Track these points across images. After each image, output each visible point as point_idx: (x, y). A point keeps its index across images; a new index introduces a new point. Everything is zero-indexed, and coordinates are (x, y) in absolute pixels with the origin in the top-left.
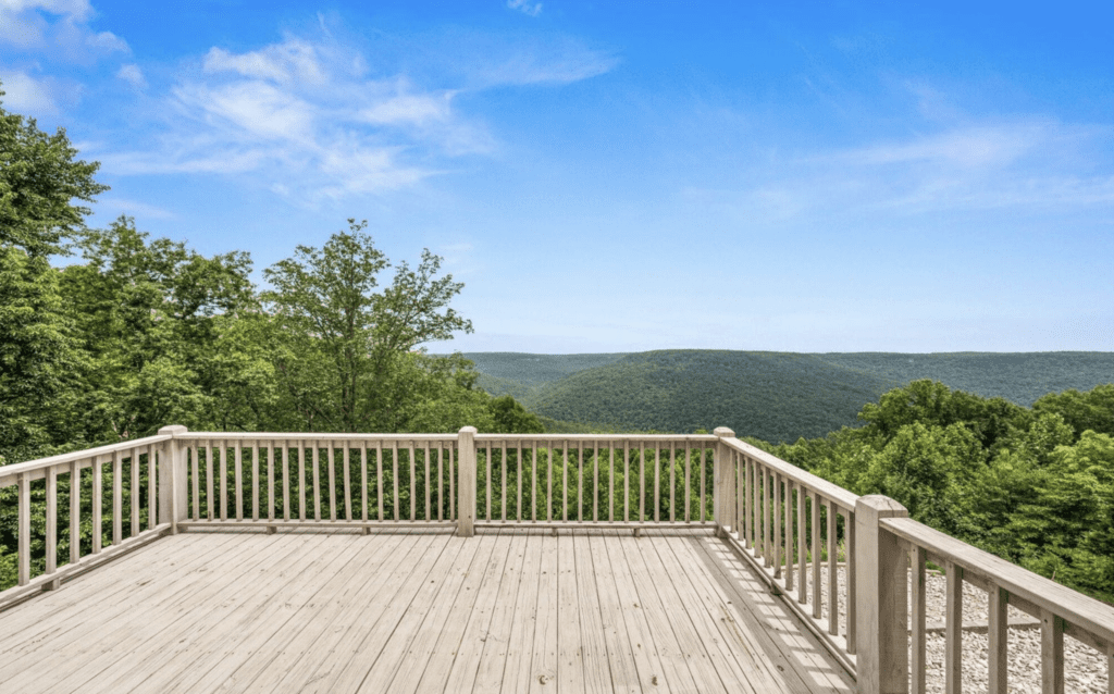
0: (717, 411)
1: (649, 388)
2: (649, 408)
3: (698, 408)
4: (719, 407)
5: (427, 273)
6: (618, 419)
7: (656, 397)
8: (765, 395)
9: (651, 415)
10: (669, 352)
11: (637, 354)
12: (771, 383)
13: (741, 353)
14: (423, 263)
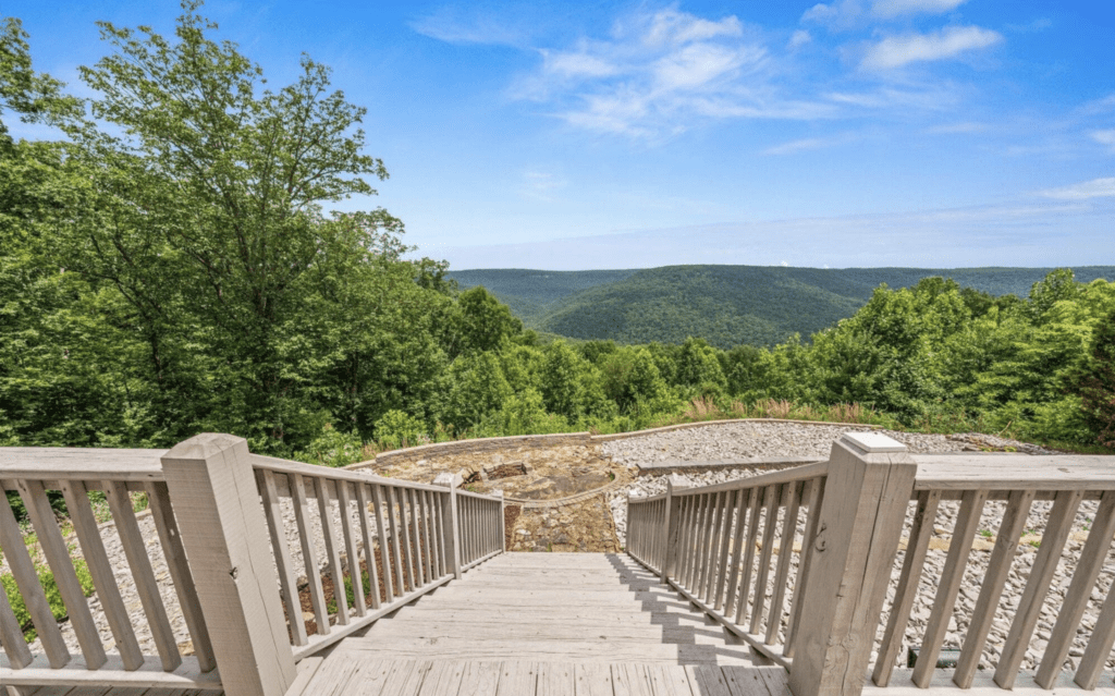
0: (725, 328)
1: (658, 305)
2: (658, 325)
3: (707, 325)
4: (728, 324)
5: (314, 89)
6: (626, 336)
7: (664, 314)
8: (774, 312)
9: (659, 332)
10: (681, 268)
11: (649, 271)
12: (784, 299)
13: (756, 269)
14: (305, 76)
